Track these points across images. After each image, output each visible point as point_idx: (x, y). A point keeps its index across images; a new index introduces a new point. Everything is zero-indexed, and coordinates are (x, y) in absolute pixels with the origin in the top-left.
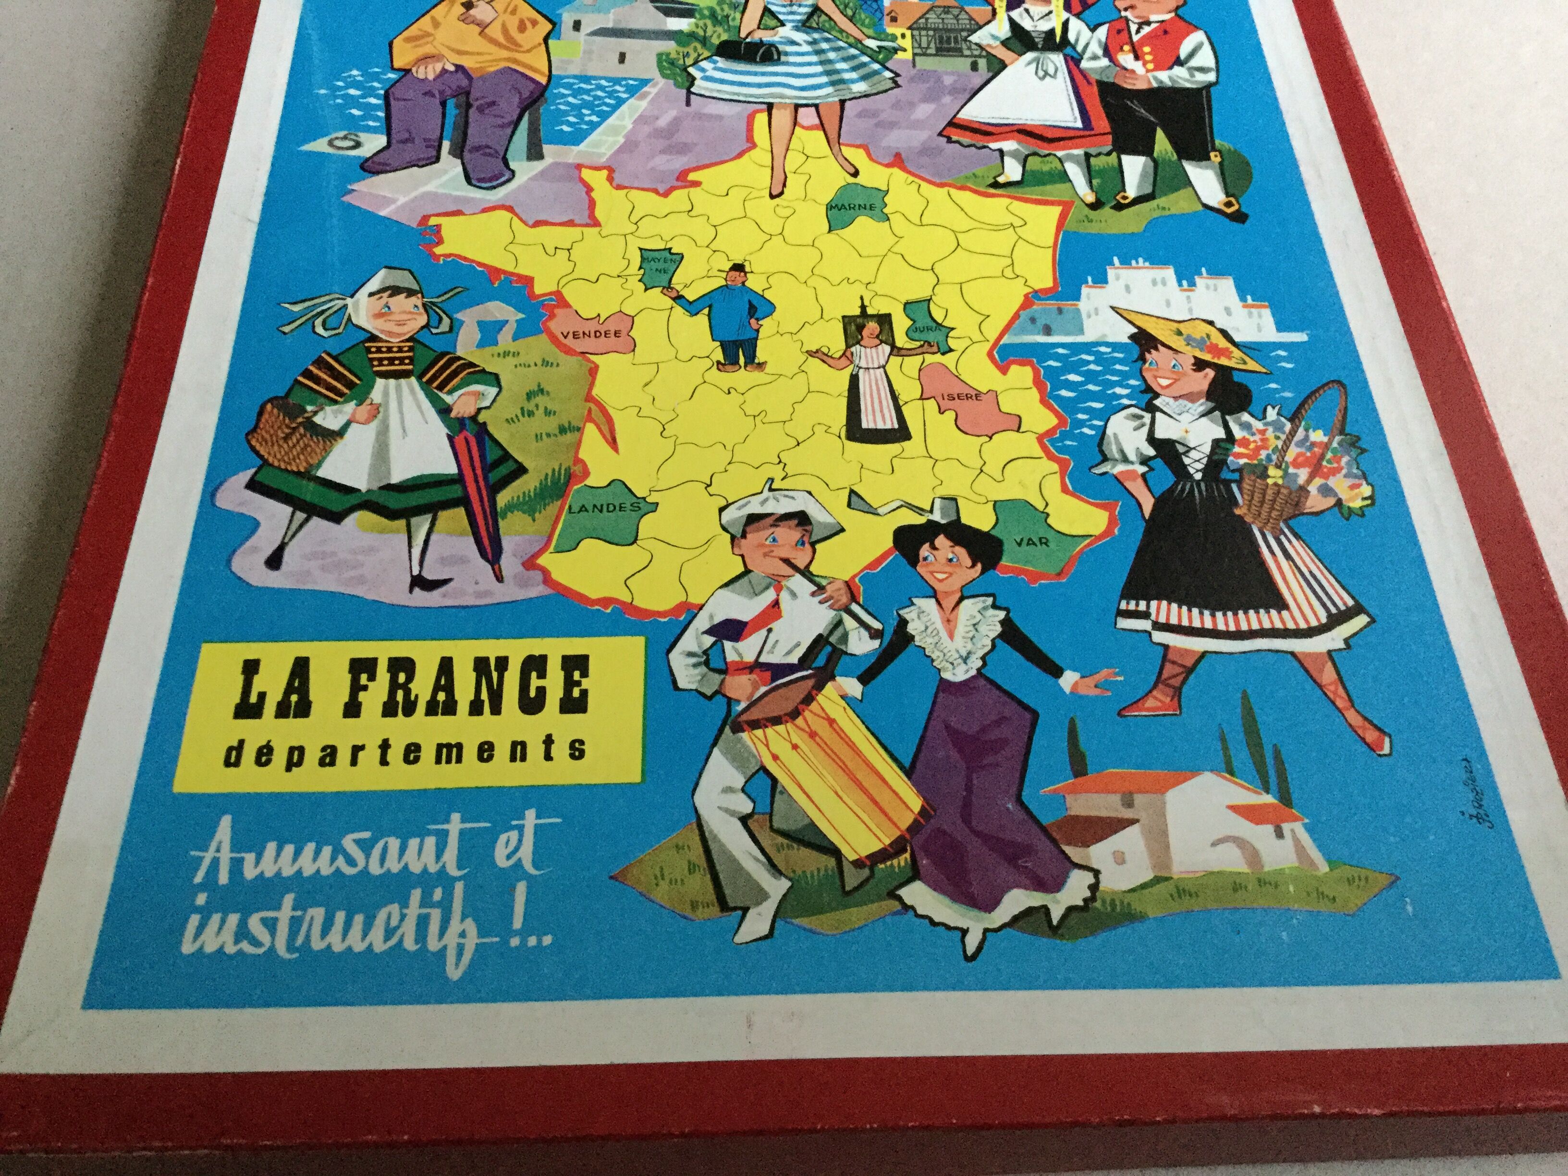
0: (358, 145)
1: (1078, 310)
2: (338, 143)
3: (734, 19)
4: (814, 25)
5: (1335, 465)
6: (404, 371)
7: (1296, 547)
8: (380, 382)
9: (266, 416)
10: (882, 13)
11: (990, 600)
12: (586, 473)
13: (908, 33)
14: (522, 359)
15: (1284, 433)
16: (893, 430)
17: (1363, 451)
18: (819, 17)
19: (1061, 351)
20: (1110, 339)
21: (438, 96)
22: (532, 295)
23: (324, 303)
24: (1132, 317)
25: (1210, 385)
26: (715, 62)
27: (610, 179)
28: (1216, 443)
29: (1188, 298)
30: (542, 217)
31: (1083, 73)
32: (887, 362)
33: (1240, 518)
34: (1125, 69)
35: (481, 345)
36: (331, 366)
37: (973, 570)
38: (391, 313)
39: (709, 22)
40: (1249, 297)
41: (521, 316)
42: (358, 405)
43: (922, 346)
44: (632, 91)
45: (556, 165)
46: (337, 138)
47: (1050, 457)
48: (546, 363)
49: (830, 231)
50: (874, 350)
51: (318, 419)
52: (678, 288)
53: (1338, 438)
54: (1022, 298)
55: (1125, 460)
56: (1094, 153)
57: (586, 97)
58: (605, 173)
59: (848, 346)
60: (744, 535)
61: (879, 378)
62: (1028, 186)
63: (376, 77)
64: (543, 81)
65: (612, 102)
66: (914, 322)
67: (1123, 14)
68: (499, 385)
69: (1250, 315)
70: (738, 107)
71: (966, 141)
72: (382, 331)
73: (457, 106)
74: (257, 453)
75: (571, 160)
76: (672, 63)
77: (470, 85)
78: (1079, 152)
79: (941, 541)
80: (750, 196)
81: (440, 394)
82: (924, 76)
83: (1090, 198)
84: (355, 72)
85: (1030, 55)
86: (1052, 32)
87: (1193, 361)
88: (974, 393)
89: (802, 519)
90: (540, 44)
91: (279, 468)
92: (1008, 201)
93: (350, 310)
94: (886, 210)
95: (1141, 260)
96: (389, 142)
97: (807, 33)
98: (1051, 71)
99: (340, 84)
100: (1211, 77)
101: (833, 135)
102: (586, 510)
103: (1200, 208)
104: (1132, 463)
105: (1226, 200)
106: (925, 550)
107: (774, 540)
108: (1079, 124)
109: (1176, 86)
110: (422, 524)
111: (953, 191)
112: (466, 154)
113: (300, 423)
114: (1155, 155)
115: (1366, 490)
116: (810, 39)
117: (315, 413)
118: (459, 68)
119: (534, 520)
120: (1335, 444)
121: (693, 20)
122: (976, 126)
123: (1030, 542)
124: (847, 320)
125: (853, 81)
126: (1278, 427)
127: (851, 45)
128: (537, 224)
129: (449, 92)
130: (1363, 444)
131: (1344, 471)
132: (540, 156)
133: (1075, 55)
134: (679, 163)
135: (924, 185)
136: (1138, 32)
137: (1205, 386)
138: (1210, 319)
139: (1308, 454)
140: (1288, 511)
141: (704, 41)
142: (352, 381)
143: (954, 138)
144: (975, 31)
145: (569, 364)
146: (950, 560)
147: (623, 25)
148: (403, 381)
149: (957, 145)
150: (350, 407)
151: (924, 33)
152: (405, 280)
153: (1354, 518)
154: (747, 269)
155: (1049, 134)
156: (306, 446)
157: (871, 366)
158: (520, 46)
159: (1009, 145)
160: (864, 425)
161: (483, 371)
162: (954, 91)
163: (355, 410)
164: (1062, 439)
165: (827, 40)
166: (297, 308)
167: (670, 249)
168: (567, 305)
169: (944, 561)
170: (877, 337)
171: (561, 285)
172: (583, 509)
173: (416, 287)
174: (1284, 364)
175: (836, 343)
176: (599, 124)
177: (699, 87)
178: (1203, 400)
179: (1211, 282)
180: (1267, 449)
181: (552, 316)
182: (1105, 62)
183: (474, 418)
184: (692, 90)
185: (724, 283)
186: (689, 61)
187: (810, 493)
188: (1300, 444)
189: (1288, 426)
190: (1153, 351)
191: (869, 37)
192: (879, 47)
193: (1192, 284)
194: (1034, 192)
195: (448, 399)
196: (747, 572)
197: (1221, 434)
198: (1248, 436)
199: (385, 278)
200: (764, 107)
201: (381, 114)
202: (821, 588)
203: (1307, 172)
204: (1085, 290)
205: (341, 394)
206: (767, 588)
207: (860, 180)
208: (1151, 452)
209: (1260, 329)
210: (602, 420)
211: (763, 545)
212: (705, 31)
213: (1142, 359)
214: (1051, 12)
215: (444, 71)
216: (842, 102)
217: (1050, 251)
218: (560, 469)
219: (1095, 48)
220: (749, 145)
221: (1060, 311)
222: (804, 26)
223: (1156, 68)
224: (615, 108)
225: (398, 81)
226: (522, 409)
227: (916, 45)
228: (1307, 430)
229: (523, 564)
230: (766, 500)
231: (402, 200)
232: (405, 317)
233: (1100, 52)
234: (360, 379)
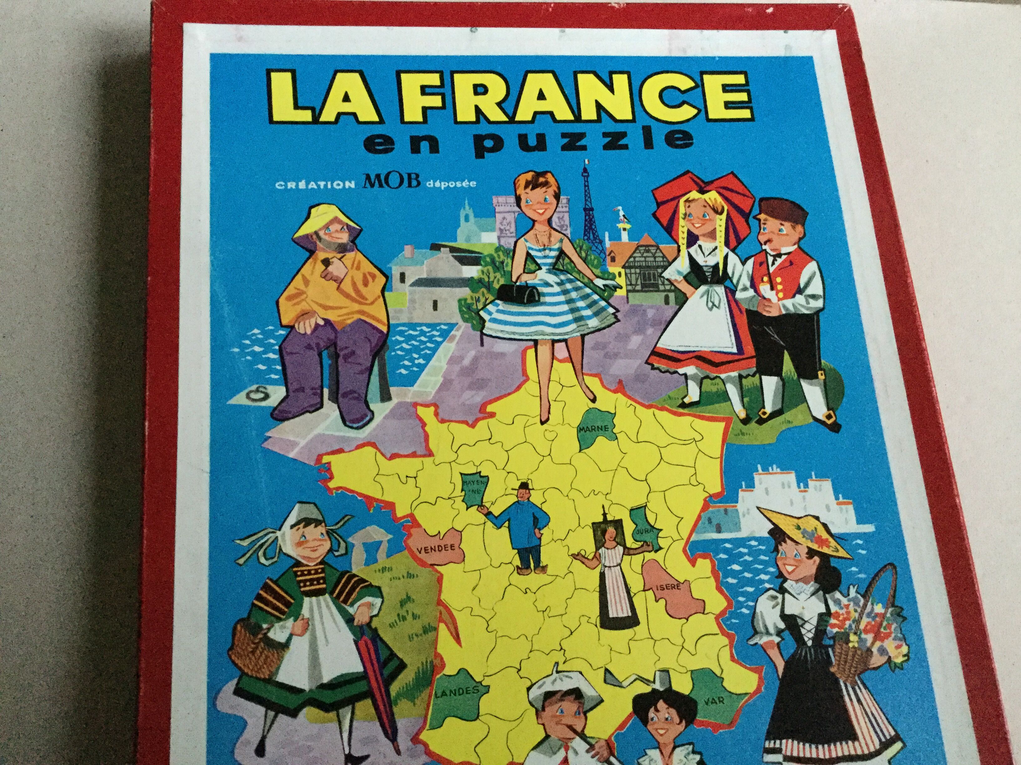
0: (267, 396)
1: (737, 510)
2: (253, 396)
3: (507, 265)
4: (561, 268)
5: (888, 631)
6: (320, 589)
7: (864, 695)
8: (306, 600)
9: (238, 634)
10: (605, 253)
11: (690, 748)
12: (443, 666)
13: (623, 271)
14: (395, 573)
15: (859, 606)
16: (628, 616)
17: (905, 619)
18: (563, 260)
19: (728, 545)
20: (757, 535)
21: (315, 349)
22: (395, 519)
23: (262, 537)
24: (769, 515)
25: (817, 569)
26: (498, 305)
27: (436, 414)
28: (821, 615)
29: (804, 498)
30: (395, 451)
31: (736, 301)
32: (622, 561)
33: (833, 674)
34: (764, 298)
35: (367, 564)
36: (274, 589)
37: (680, 726)
38: (307, 541)
39: (490, 268)
40: (840, 496)
41: (390, 536)
42: (295, 620)
43: (642, 546)
44: (445, 334)
45: (400, 405)
46: (251, 392)
47: (724, 633)
48: (410, 576)
49: (580, 451)
50: (613, 550)
51: (271, 635)
52: (488, 505)
53: (890, 610)
54: (702, 502)
55: (768, 633)
56: (744, 375)
57: (414, 342)
58: (432, 409)
59: (597, 549)
60: (543, 709)
61: (617, 574)
62: (704, 405)
63: (270, 334)
64: (384, 329)
65: (433, 346)
66: (637, 525)
67: (764, 247)
68: (382, 597)
69: (841, 510)
70: (515, 345)
71: (663, 367)
72: (304, 557)
73: (330, 357)
74: (236, 665)
75: (409, 399)
76: (469, 307)
77: (336, 337)
78: (735, 374)
79: (661, 705)
80: (527, 425)
81: (346, 607)
82: (635, 310)
83: (743, 415)
84: (256, 331)
85: (703, 288)
86: (716, 266)
87: (806, 550)
88: (676, 583)
89: (576, 694)
90: (379, 297)
91: (252, 677)
92: (690, 419)
93: (280, 541)
94: (615, 431)
95: (775, 466)
96: (287, 391)
97: (556, 274)
98: (717, 303)
99: (248, 342)
100: (819, 304)
101: (578, 367)
102: (446, 695)
103: (811, 420)
104: (771, 635)
105: (828, 413)
106: (651, 714)
107: (562, 711)
108: (735, 350)
109: (798, 312)
110: (346, 713)
111: (657, 412)
112: (340, 399)
113: (261, 639)
114: (783, 375)
115: (905, 649)
116: (559, 281)
117: (269, 629)
118: (327, 321)
119: (414, 704)
120: (888, 615)
121: (479, 267)
122: (670, 354)
123: (714, 702)
124: (595, 526)
125: (589, 317)
126: (855, 601)
127: (586, 285)
128: (393, 456)
129: (322, 344)
130: (904, 613)
131: (893, 635)
132: (389, 398)
133: (733, 288)
134: (479, 398)
135: (638, 406)
136: (773, 264)
137: (814, 571)
138: (817, 515)
139: (873, 623)
140: (860, 668)
141: (488, 286)
142: (289, 602)
143: (656, 365)
144: (665, 268)
145: (424, 574)
146: (667, 719)
147: (433, 275)
148: (321, 598)
149: (657, 371)
150: (290, 623)
151: (633, 271)
152: (314, 514)
153: (897, 670)
154: (530, 487)
155: (717, 359)
156: (267, 657)
157: (612, 565)
158: (366, 299)
159: (690, 370)
160: (611, 616)
161: (371, 585)
162: (654, 323)
163: (293, 625)
164: (729, 619)
165: (570, 281)
166: (245, 543)
167: (480, 472)
168: (419, 526)
169: (663, 720)
170: (614, 540)
171: (413, 508)
172: (444, 694)
173: (320, 518)
174: (860, 551)
175: (589, 548)
176: (425, 366)
177: (488, 328)
178: (812, 583)
179: (818, 483)
180: (849, 620)
181: (410, 535)
182: (751, 292)
183: (369, 624)
184: (484, 331)
185: (516, 500)
186: (480, 306)
187: (581, 673)
188: (869, 615)
189: (862, 601)
190: (783, 543)
191: (598, 277)
192: (604, 285)
193: (806, 486)
194: (707, 411)
195: (351, 610)
196: (547, 737)
197: (823, 610)
198: (838, 611)
199: (300, 512)
200: (532, 343)
201: (279, 368)
202: (592, 746)
203: (878, 386)
204: (741, 494)
205: (283, 613)
206: (559, 749)
207: (597, 405)
208: (782, 625)
209: (847, 522)
210: (449, 620)
211: (555, 716)
212: (489, 277)
213: (776, 550)
214: (716, 248)
215: (317, 326)
216: (583, 336)
217: (719, 460)
218: (427, 662)
219: (745, 281)
220: (524, 378)
221: (726, 511)
222: (554, 269)
223: (785, 297)
224: (434, 350)
225: (287, 336)
226: (398, 615)
227: (629, 283)
228: (872, 604)
229: (412, 740)
230: (555, 680)
231: (303, 443)
232: (317, 543)
233: (748, 284)
234: (294, 599)
